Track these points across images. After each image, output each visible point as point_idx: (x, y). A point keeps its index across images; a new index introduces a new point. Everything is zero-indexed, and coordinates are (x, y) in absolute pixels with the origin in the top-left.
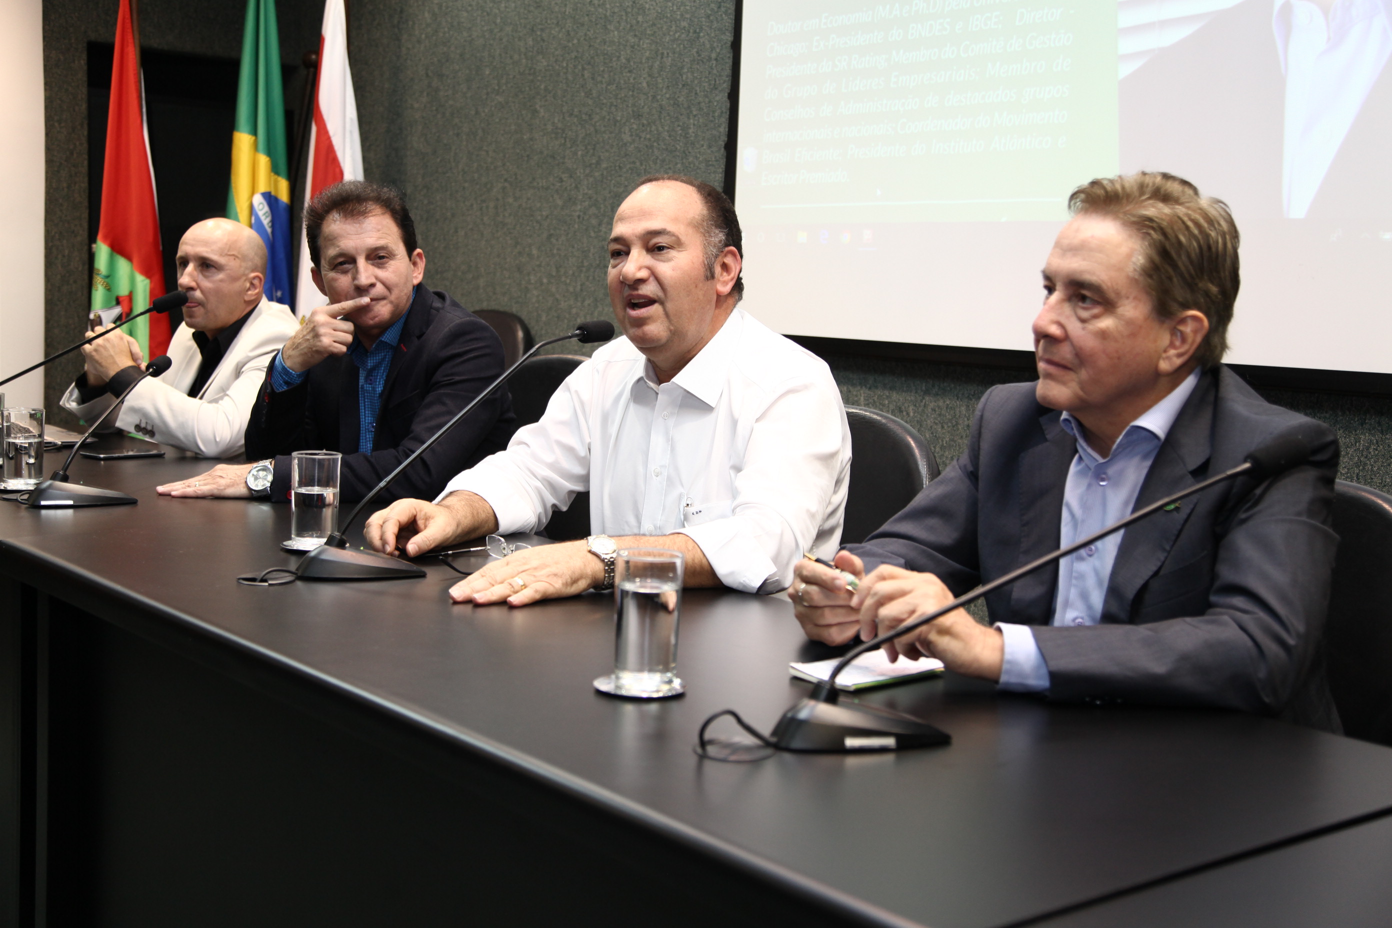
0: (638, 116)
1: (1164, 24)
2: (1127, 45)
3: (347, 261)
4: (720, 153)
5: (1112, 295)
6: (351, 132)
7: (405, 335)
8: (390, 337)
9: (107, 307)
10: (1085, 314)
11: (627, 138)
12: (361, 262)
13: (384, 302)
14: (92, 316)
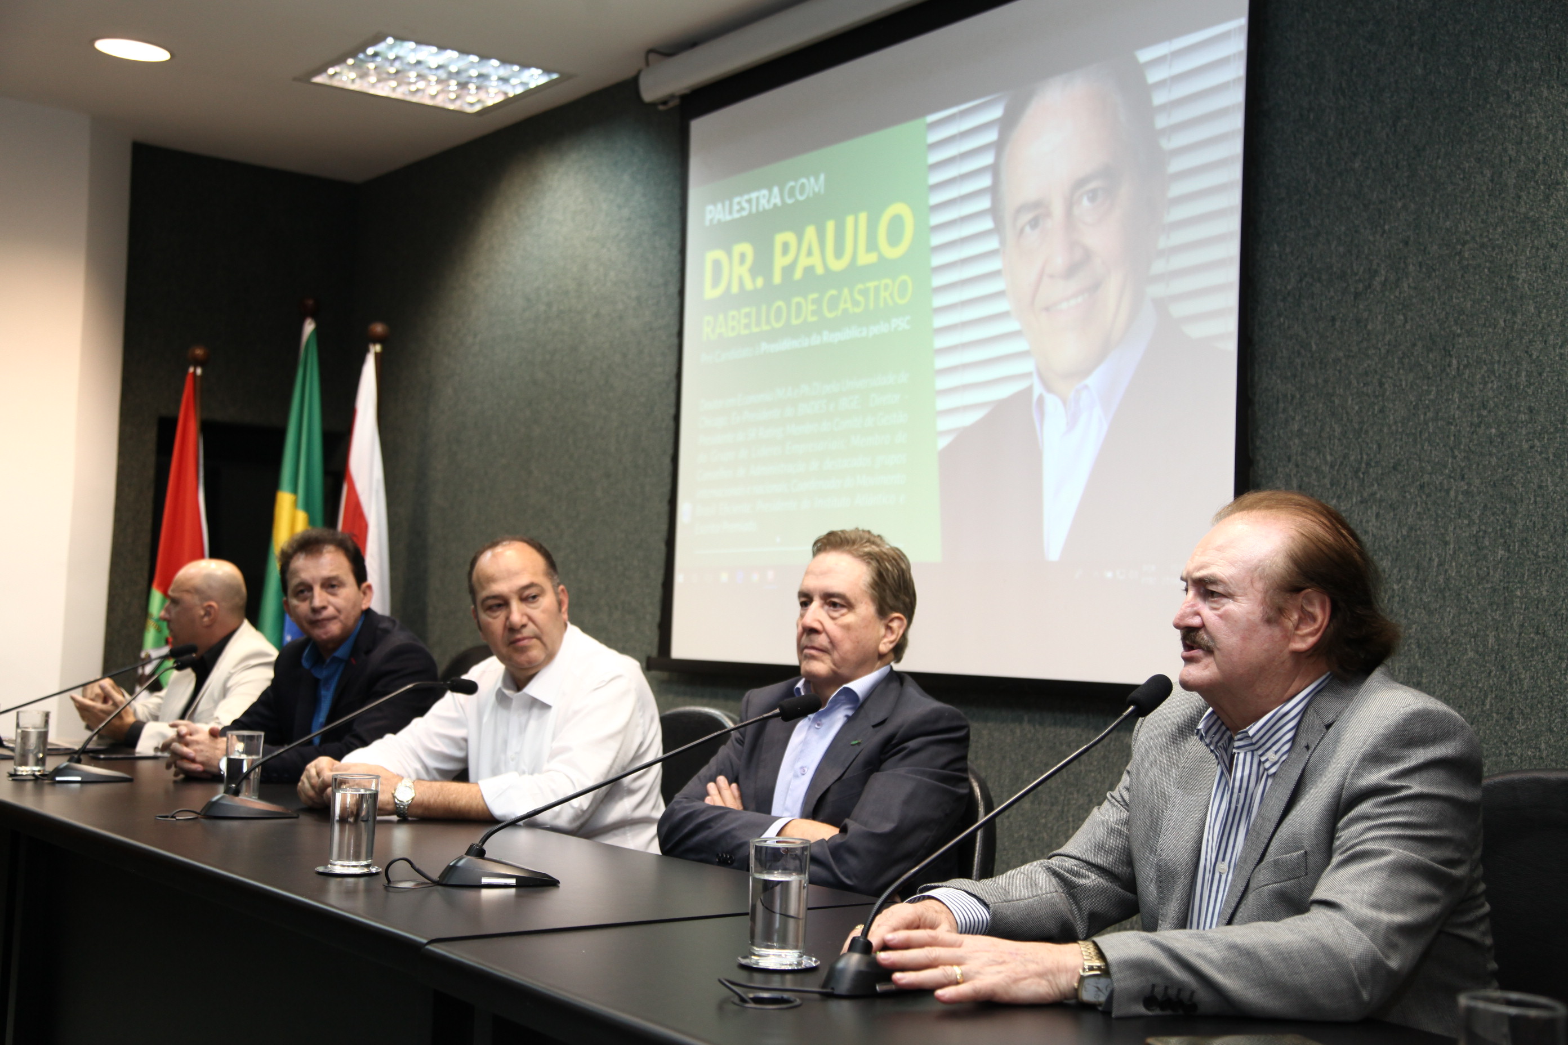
0: (608, 475)
1: (966, 408)
2: (945, 424)
3: (305, 590)
4: (665, 508)
5: (853, 601)
6: (377, 491)
7: (354, 651)
8: (341, 652)
9: (157, 646)
10: (835, 614)
11: (599, 494)
12: (317, 590)
13: (335, 621)
14: (143, 655)
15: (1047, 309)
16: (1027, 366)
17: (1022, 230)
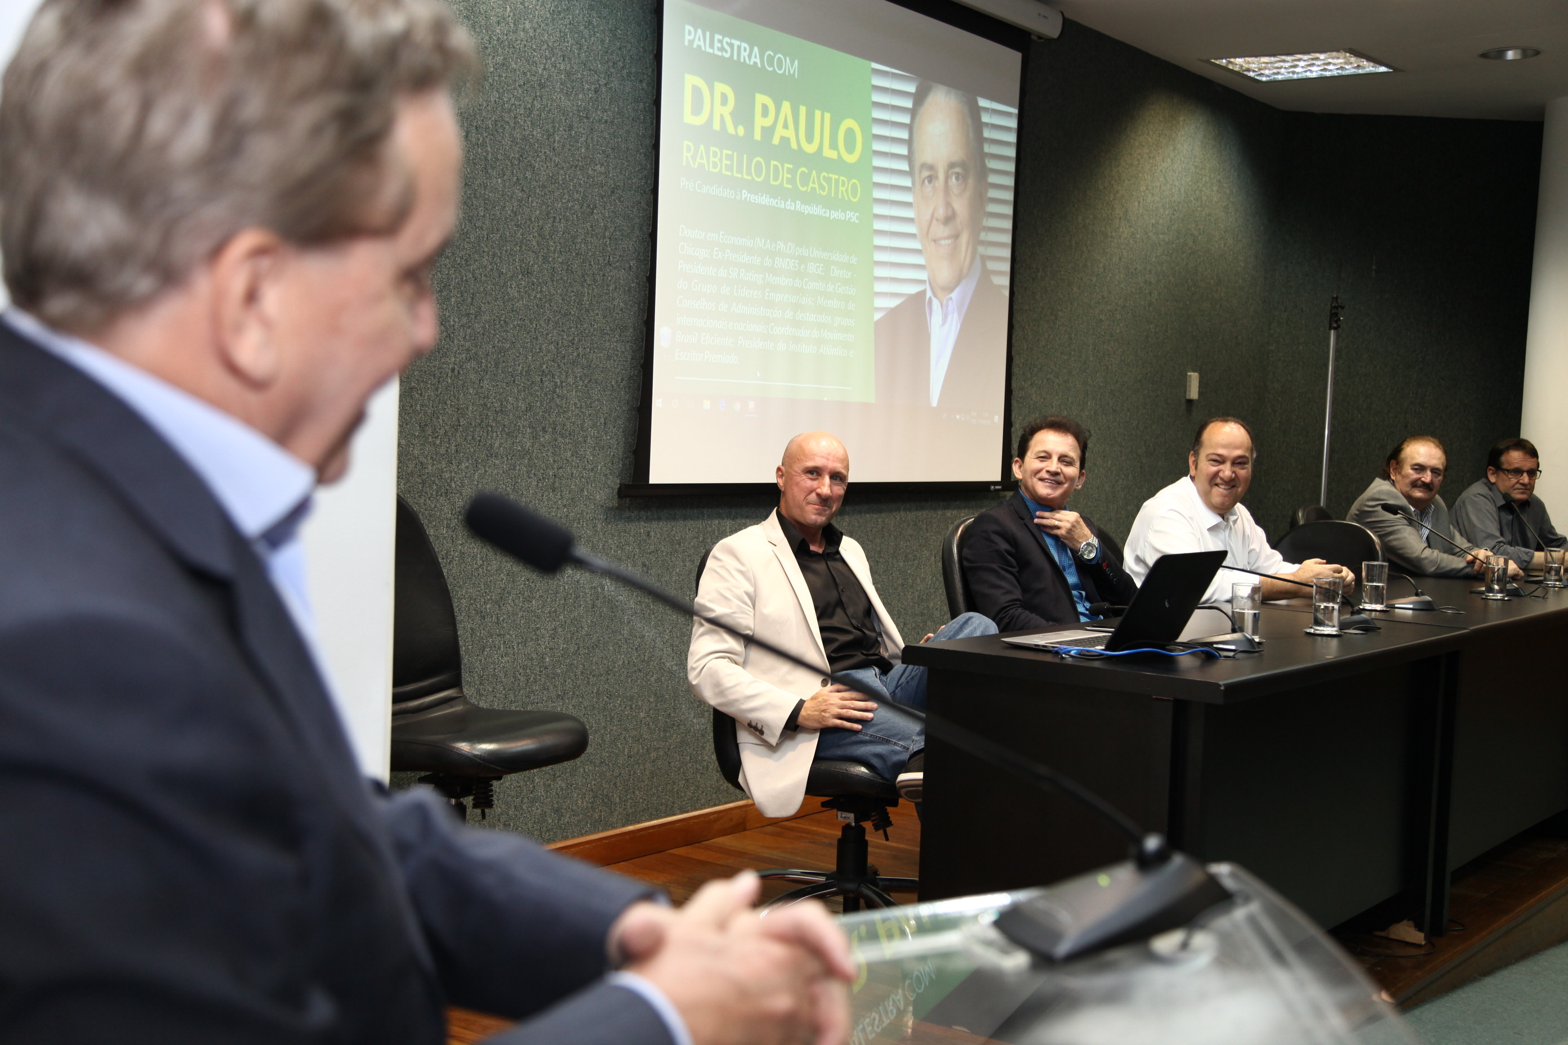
1: (891, 295)
2: (879, 302)
15: (935, 241)
16: (923, 275)
17: (923, 181)
